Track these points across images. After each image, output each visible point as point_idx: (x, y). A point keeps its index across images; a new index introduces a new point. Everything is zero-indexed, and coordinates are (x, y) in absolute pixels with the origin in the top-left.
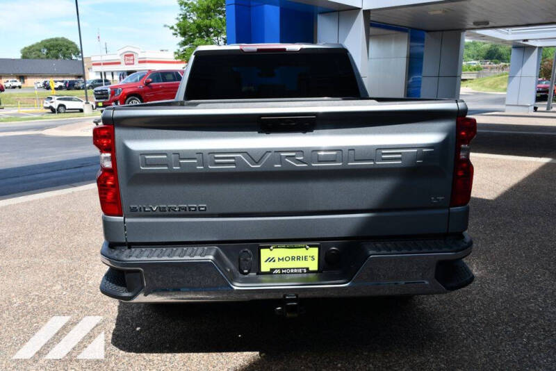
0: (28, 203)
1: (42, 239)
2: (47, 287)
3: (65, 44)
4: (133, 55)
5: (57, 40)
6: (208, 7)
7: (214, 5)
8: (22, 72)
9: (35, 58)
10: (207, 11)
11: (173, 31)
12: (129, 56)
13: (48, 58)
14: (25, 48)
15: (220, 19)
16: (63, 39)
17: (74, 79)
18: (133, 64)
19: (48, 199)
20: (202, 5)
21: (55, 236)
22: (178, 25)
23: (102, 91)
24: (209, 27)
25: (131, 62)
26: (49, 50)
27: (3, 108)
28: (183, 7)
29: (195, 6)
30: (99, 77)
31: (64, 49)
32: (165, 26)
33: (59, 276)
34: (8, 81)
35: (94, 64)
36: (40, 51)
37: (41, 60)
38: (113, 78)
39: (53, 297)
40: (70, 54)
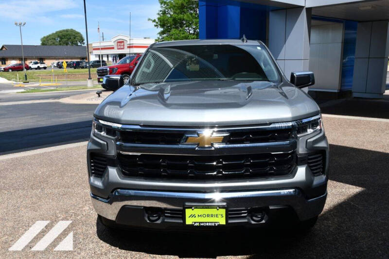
0: (58, 151)
1: (71, 176)
2: (79, 208)
3: (74, 34)
4: (123, 42)
5: (67, 31)
6: (182, 4)
7: (187, 3)
8: (41, 55)
9: (51, 45)
10: (182, 8)
11: (155, 24)
12: (120, 43)
13: (60, 44)
14: (44, 37)
15: (191, 14)
16: (72, 30)
17: (79, 60)
18: (123, 49)
19: (71, 149)
20: (177, 4)
21: (80, 175)
22: (159, 19)
23: (103, 70)
24: (182, 20)
25: (122, 47)
26: (61, 38)
27: (28, 82)
28: (163, 5)
29: (172, 4)
30: (97, 59)
31: (72, 37)
32: (149, 19)
33: (86, 201)
34: (31, 62)
35: (94, 49)
36: (55, 39)
37: (55, 46)
38: (108, 59)
39: (84, 214)
40: (76, 41)
